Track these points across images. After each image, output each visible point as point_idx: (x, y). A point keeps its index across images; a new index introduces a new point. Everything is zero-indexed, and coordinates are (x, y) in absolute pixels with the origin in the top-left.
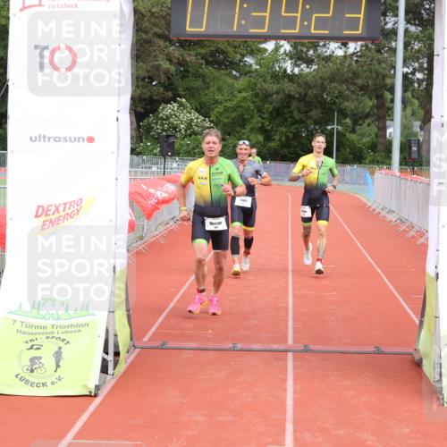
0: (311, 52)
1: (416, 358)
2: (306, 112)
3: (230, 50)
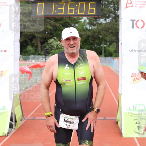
0: (95, 22)
1: (116, 121)
2: (94, 41)
3: (70, 22)
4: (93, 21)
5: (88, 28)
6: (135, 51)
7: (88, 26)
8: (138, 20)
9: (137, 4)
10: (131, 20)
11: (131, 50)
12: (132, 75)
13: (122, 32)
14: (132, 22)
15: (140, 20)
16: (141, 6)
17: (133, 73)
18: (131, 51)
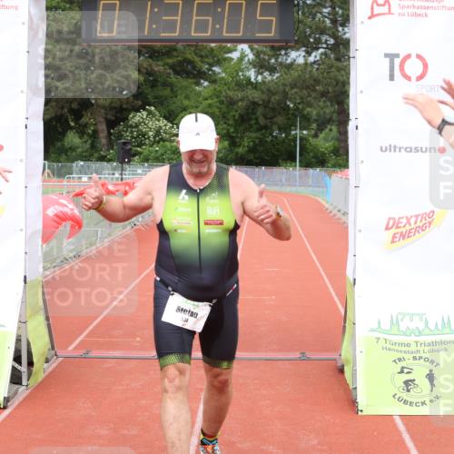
0: (273, 61)
1: (339, 364)
2: (271, 118)
3: (197, 59)
4: (266, 57)
5: (253, 80)
6: (397, 150)
7: (252, 74)
8: (409, 56)
9: (403, 7)
10: (386, 55)
11: (386, 148)
12: (388, 225)
13: (359, 90)
14: (388, 60)
15: (414, 56)
16: (418, 11)
17: (390, 219)
18: (386, 150)
